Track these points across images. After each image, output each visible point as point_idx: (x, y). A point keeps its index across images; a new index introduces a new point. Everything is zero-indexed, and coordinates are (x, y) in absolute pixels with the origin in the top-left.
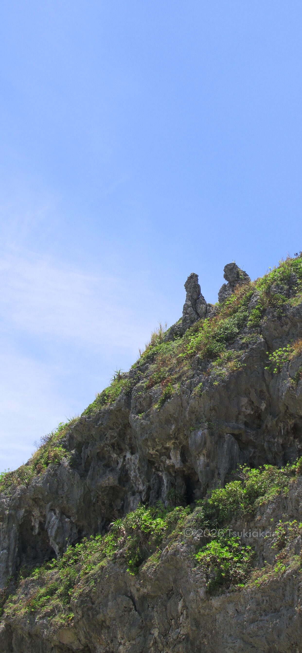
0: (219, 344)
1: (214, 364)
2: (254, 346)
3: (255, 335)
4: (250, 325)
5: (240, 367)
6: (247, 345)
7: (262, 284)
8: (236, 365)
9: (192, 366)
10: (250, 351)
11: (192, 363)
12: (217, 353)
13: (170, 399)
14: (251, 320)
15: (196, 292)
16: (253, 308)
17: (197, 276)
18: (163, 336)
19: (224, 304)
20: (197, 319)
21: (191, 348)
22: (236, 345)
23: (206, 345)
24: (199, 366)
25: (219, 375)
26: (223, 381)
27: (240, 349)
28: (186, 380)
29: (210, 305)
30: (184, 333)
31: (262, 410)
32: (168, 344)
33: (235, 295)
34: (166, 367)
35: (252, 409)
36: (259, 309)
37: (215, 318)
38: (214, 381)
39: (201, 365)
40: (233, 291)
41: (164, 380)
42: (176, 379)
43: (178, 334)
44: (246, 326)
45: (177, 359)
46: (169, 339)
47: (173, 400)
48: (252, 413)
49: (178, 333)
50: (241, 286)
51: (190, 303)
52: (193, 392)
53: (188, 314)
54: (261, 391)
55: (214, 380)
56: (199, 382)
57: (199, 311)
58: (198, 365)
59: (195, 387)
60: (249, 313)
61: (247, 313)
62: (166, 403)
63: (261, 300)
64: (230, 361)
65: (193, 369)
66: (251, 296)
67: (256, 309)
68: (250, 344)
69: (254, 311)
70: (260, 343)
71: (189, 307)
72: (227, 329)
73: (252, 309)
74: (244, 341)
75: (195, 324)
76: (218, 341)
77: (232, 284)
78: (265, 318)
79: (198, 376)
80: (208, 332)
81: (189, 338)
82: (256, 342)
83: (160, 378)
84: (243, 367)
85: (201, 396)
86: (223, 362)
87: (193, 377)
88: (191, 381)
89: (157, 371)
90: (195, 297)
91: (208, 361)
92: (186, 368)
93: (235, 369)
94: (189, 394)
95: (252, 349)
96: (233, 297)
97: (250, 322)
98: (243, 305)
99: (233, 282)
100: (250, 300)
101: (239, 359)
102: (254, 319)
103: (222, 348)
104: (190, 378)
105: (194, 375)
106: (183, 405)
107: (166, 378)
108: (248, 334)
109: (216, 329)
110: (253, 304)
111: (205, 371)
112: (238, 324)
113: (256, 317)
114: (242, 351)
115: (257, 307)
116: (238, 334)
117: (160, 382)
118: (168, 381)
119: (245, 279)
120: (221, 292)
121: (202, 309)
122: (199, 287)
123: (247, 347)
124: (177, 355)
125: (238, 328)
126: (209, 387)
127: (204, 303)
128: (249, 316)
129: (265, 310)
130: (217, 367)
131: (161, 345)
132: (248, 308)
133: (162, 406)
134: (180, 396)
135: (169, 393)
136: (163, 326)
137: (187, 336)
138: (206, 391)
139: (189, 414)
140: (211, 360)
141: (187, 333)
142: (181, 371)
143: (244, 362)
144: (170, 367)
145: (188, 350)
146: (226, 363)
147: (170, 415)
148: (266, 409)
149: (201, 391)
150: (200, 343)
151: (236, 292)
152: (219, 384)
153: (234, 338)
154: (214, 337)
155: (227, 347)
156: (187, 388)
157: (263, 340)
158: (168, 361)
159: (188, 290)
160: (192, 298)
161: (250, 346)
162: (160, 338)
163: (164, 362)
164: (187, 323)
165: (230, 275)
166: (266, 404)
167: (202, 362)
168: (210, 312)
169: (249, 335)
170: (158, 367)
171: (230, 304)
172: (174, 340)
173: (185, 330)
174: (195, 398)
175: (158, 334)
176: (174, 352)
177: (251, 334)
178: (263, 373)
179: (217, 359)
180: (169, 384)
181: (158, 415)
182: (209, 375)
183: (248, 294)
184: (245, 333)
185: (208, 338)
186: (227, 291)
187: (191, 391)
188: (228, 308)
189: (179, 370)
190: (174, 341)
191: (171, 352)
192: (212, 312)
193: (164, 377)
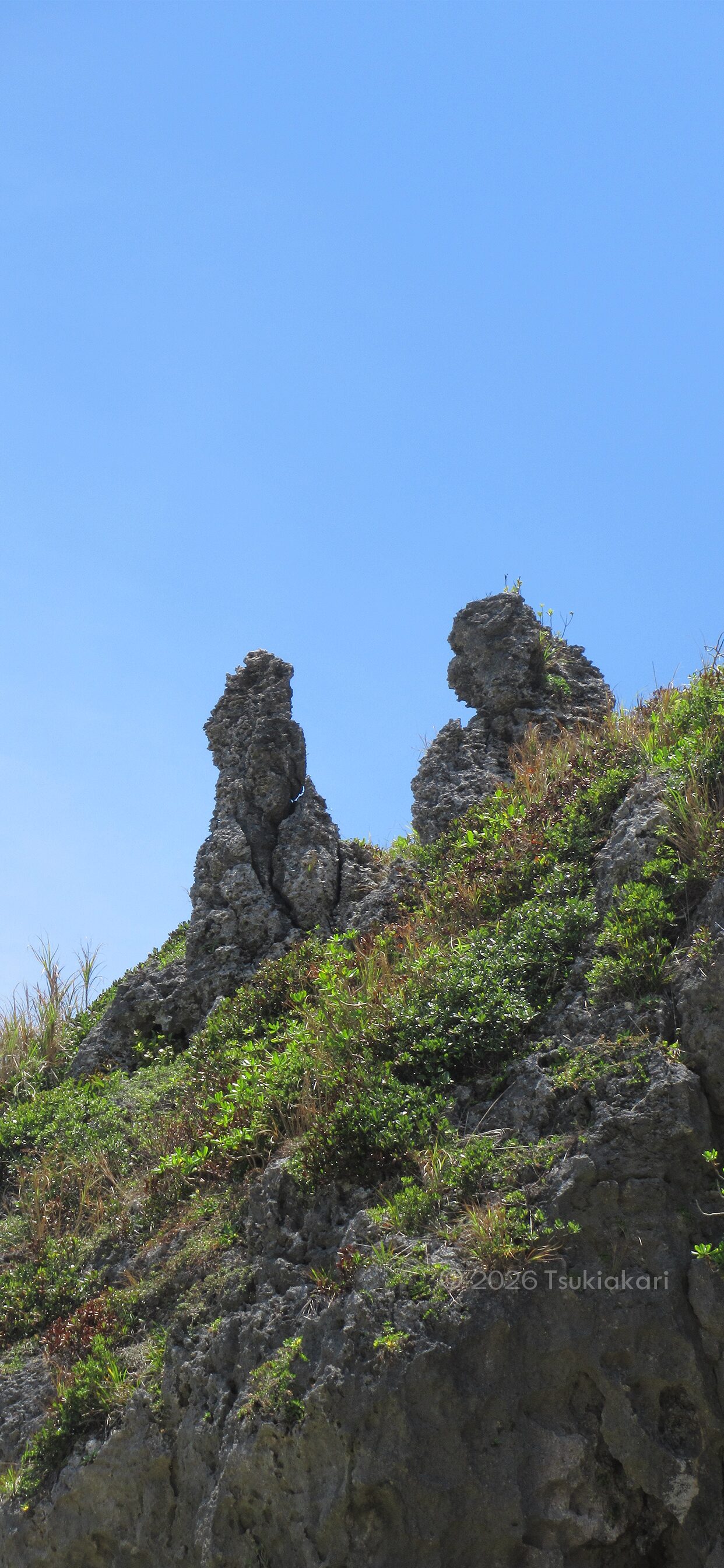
0: (413, 1092)
1: (377, 1216)
2: (631, 1114)
3: (636, 1041)
4: (607, 978)
5: (543, 1239)
6: (588, 1104)
7: (685, 728)
8: (517, 1225)
9: (240, 1230)
10: (605, 1141)
11: (244, 1212)
12: (399, 1147)
13: (100, 1438)
14: (611, 951)
15: (278, 769)
16: (627, 873)
17: (283, 672)
18: (64, 1038)
19: (446, 849)
20: (279, 938)
21: (242, 1118)
22: (519, 1106)
23: (330, 1097)
24: (284, 1231)
25: (410, 1290)
26: (434, 1328)
27: (544, 1130)
28: (205, 1317)
29: (360, 854)
30: (194, 1024)
31: (672, 1520)
32: (97, 1091)
33: (520, 789)
34: (84, 1232)
35: (614, 1511)
36: (659, 879)
37: (391, 929)
38: (378, 1326)
39: (296, 1226)
40: (503, 768)
41: (64, 1317)
42: (138, 1308)
43: (158, 1028)
44: (580, 985)
45: (153, 1185)
46: (103, 1056)
47: (117, 1442)
48: (613, 1534)
49: (164, 1020)
50: (551, 735)
51: (240, 836)
52: (244, 1394)
53: (225, 904)
54: (670, 1397)
55: (380, 1318)
56: (286, 1330)
57: (292, 889)
58: (280, 1223)
59: (259, 1360)
60: (602, 904)
61: (585, 908)
62: (75, 1459)
63: (678, 825)
64: (480, 1202)
65: (250, 1248)
66: (612, 801)
67: (647, 881)
68: (603, 1095)
69: (632, 894)
70: (668, 1094)
71: (229, 860)
72: (462, 1000)
73: (621, 882)
74: (566, 1077)
75: (267, 967)
76: (404, 1074)
77: (499, 722)
78: (700, 936)
79: (280, 1290)
80: (349, 1021)
81: (231, 1055)
82: (642, 1087)
83: (38, 1300)
84: (562, 1239)
85: (292, 1416)
86: (434, 1208)
87: (249, 1296)
88: (236, 1325)
89: (20, 1259)
90: (271, 799)
91: (343, 1198)
92: (203, 1244)
93: (509, 1250)
94: (221, 1406)
95: (616, 1128)
96: (505, 803)
97: (605, 962)
98: (565, 857)
99: (507, 711)
100: (608, 822)
101: (535, 1188)
102: (634, 940)
103: (433, 1121)
104: (231, 1307)
105: (252, 1287)
106: (183, 1477)
107: (76, 1304)
108: (595, 1032)
109: (395, 999)
110: (628, 847)
111: (326, 1264)
112: (532, 972)
113: (644, 934)
114: (556, 1141)
115: (649, 868)
116: (531, 1031)
117: (42, 1326)
118: (91, 1321)
119: (581, 697)
120: (427, 773)
121: (311, 875)
122: (294, 737)
123: (588, 1117)
124: (147, 1160)
125: (534, 998)
126: (347, 1365)
127: (325, 841)
128: (597, 927)
129: (697, 888)
130: (402, 1238)
131: (54, 1095)
132: (593, 876)
133: (47, 1483)
134: (164, 1419)
135: (92, 1397)
136: (69, 973)
137: (215, 1042)
138: (330, 1389)
139: (215, 1534)
140: (363, 1193)
141: (214, 1023)
142: (173, 1263)
143: (568, 1208)
144: (103, 1231)
145: (224, 1131)
146: (453, 1216)
147: (97, 1538)
148: (698, 1509)
149: (298, 1390)
150: (293, 1087)
151: (520, 771)
152: (409, 1348)
153: (506, 1056)
154: (383, 1052)
155: (459, 1117)
156: (210, 1368)
157: (682, 1073)
158: (93, 1194)
159: (231, 754)
160: (252, 808)
161: (604, 1110)
162: (48, 1050)
163: (71, 1201)
164: (218, 962)
165: (486, 667)
166: (702, 1481)
167: (303, 1204)
168: (360, 896)
169: (600, 1041)
170: (27, 1231)
171: (486, 845)
172: (134, 1063)
173: (203, 1004)
174: (254, 1429)
175: (37, 1027)
176: (131, 1142)
177: (610, 1036)
178: (684, 1284)
179: (400, 1188)
180: (98, 1342)
181: (21, 1541)
182: (348, 1289)
183: (597, 789)
184: (575, 1028)
185: (344, 1054)
186: (467, 767)
187: (234, 1390)
188: (472, 870)
189: (163, 1254)
190: (133, 1068)
191: (117, 1142)
192: (375, 895)
193: (65, 1299)
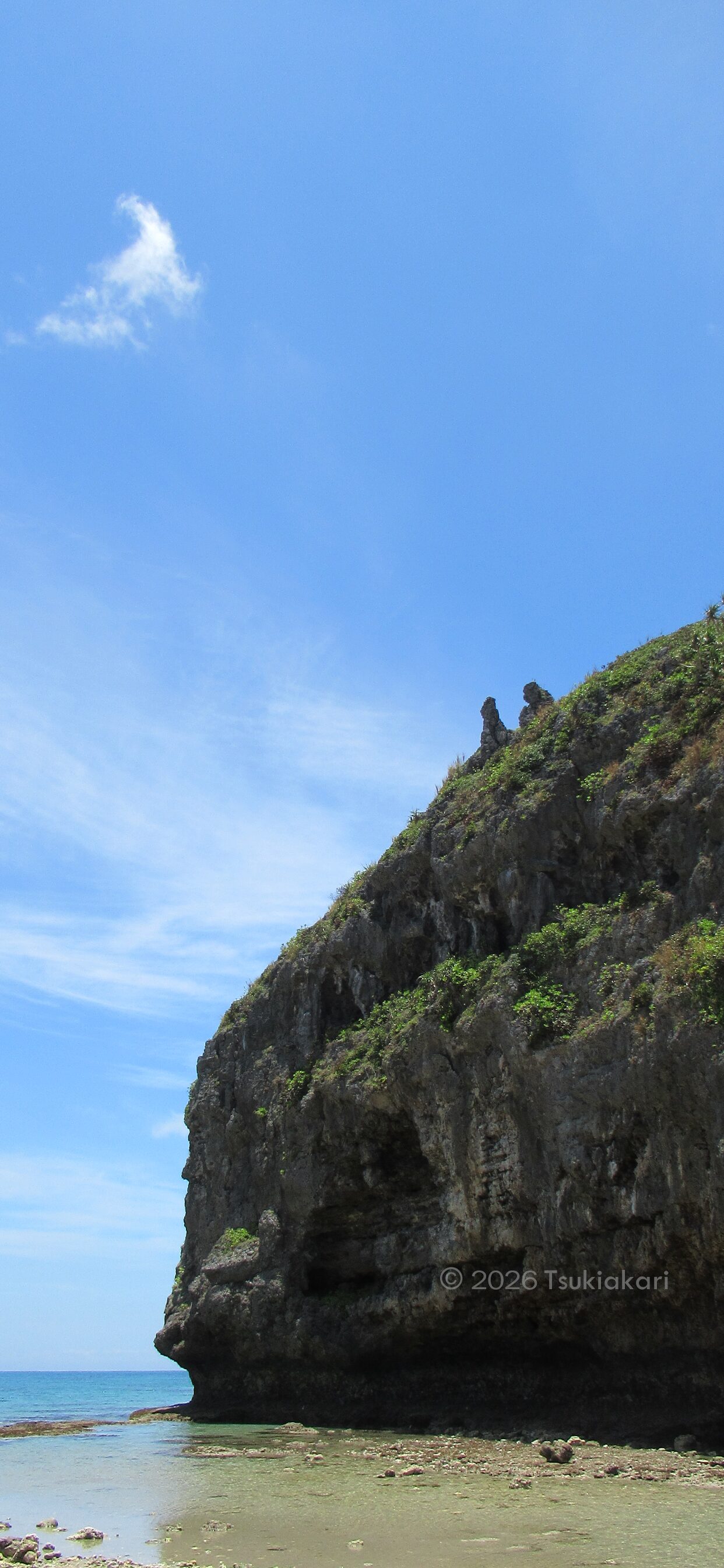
0: (524, 773)
1: (519, 796)
2: (563, 773)
3: (563, 760)
4: (557, 750)
5: (550, 797)
6: (555, 772)
7: (567, 703)
8: (544, 795)
9: (495, 800)
10: (559, 779)
11: (495, 797)
12: (522, 783)
13: (474, 838)
14: (557, 745)
15: (494, 717)
16: (559, 730)
17: (494, 700)
18: (461, 770)
19: (526, 729)
20: (497, 748)
21: (493, 781)
22: (543, 774)
23: (509, 776)
24: (503, 800)
25: (527, 808)
26: (531, 814)
27: (548, 778)
28: (490, 816)
29: (510, 731)
30: (484, 765)
31: (576, 843)
32: (467, 778)
33: (539, 717)
34: (468, 803)
35: (566, 843)
36: (565, 731)
37: (517, 745)
38: (521, 815)
39: (505, 799)
40: (535, 713)
41: (466, 818)
42: (478, 815)
43: (477, 766)
44: (552, 752)
45: (479, 794)
46: (468, 772)
47: (477, 839)
48: (566, 847)
49: (478, 765)
50: (543, 706)
51: (488, 730)
52: (498, 829)
53: (487, 743)
54: (575, 823)
55: (522, 813)
56: (505, 817)
57: (499, 739)
58: (502, 798)
59: (500, 823)
60: (556, 736)
61: (553, 738)
62: (470, 842)
63: (567, 721)
64: (538, 792)
65: (497, 803)
66: (555, 717)
67: (563, 732)
68: (558, 771)
69: (561, 734)
70: (570, 769)
71: (487, 735)
72: (531, 756)
73: (558, 732)
74: (551, 768)
75: (495, 754)
76: (522, 770)
77: (534, 705)
78: (573, 741)
79: (503, 810)
80: (511, 762)
81: (490, 770)
82: (565, 769)
83: (460, 815)
84: (552, 797)
85: (507, 831)
86: (529, 794)
87: (498, 812)
88: (495, 818)
89: (457, 809)
90: (493, 723)
91: (513, 793)
92: (489, 803)
93: (544, 800)
94: (494, 831)
95: (561, 776)
96: (536, 720)
97: (557, 747)
98: (548, 728)
99: (535, 703)
100: (555, 721)
101: (547, 788)
102: (562, 742)
103: (528, 778)
104: (495, 814)
105: (498, 810)
106: (489, 844)
107: (467, 815)
108: (556, 760)
109: (519, 757)
110: (559, 726)
111: (511, 805)
112: (544, 749)
113: (563, 741)
114: (550, 780)
115: (563, 729)
116: (544, 760)
117: (462, 820)
118: (470, 818)
119: (548, 699)
120: (522, 716)
121: (502, 736)
122: (497, 711)
123: (556, 775)
124: (478, 789)
125: (544, 754)
126: (516, 822)
127: (503, 730)
128: (555, 741)
129: (572, 732)
130: (524, 799)
131: (460, 780)
132: (553, 732)
133: (465, 846)
134: (485, 834)
135: (472, 832)
136: (461, 757)
137: (487, 768)
138: (513, 827)
139: (496, 853)
140: (516, 792)
141: (487, 764)
142: (484, 807)
143: (554, 791)
144: (471, 803)
145: (490, 783)
146: (533, 794)
147: (475, 855)
148: (581, 842)
149: (508, 827)
150: (502, 774)
151: (539, 714)
152: (527, 818)
153: (540, 765)
154: (517, 767)
155: (532, 777)
156: (491, 824)
157: (572, 765)
158: (468, 796)
159: (486, 716)
160: (490, 725)
161: (559, 773)
162: (458, 771)
163: (465, 798)
164: (486, 753)
165: (530, 696)
166: (581, 837)
167: (506, 795)
168: (511, 739)
169: (557, 761)
170: (458, 804)
171: (533, 728)
172: (473, 773)
173: (485, 761)
174: (501, 835)
175: (456, 768)
176: (474, 787)
177: (558, 760)
178: (575, 802)
179: (523, 791)
180: (472, 822)
181: (462, 857)
182: (515, 809)
183: (552, 716)
184: (552, 759)
185: (511, 768)
186: (528, 714)
187: (496, 828)
188: (531, 733)
189: (482, 806)
190: (473, 774)
191: (471, 787)
192: (514, 739)
193: (466, 815)
